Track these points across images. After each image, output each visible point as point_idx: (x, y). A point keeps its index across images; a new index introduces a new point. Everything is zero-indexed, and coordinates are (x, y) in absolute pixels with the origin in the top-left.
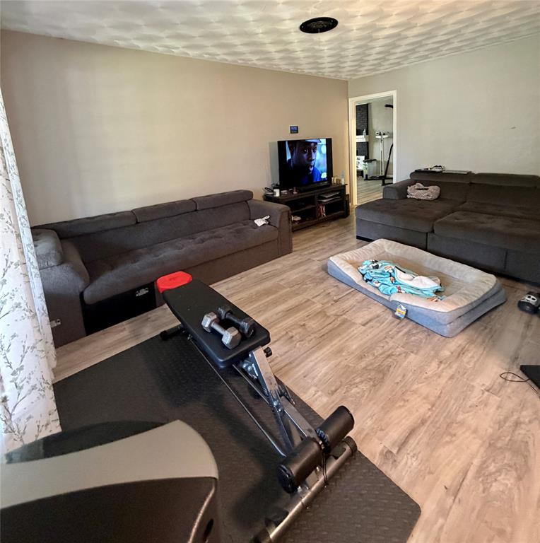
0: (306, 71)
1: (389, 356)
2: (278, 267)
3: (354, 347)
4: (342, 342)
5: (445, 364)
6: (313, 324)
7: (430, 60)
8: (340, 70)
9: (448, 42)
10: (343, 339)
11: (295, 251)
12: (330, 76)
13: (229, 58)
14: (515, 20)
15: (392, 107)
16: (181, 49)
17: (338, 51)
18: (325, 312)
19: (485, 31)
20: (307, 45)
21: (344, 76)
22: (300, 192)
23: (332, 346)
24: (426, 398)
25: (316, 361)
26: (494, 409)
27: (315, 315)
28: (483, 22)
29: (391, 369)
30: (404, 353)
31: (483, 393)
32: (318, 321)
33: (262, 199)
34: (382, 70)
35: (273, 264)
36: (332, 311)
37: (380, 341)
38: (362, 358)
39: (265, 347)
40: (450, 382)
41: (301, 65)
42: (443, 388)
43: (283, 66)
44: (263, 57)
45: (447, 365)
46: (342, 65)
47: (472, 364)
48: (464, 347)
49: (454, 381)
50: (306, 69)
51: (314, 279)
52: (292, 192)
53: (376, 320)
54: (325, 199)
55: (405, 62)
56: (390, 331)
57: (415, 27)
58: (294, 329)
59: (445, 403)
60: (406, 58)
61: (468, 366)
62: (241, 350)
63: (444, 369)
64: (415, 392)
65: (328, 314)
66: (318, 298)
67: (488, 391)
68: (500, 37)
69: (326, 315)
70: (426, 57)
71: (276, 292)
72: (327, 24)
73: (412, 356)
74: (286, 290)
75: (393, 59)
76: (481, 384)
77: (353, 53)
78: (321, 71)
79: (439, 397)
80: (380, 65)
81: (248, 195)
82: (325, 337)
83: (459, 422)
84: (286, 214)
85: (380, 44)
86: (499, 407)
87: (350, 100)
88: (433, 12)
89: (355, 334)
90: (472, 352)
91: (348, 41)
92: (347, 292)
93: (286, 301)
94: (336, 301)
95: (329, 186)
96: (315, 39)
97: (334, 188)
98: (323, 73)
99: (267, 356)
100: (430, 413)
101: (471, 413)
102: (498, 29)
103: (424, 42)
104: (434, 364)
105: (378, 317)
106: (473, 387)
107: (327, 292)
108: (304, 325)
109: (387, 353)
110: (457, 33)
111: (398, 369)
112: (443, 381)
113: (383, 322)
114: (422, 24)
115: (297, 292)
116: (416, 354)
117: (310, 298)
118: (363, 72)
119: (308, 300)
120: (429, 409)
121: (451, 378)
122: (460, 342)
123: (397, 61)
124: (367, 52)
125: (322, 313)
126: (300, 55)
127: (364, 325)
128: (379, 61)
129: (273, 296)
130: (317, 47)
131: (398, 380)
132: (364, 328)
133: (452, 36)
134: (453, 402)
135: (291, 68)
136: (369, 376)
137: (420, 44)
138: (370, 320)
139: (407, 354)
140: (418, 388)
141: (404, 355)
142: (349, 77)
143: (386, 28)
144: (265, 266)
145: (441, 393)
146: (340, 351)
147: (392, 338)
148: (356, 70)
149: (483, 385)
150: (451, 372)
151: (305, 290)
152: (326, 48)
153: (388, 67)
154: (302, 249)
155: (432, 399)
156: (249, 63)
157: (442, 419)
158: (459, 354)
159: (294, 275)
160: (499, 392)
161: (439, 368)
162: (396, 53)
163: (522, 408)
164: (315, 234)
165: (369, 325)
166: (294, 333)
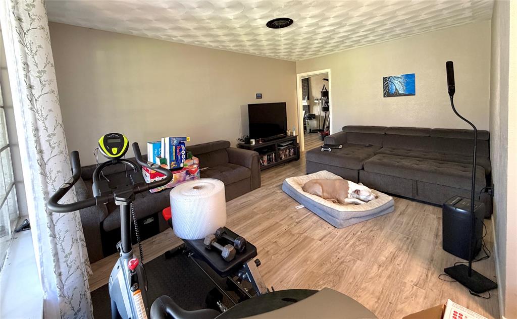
0: (267, 55)
1: (342, 263)
2: (252, 198)
3: (315, 257)
4: (306, 254)
5: (383, 267)
6: (282, 241)
7: (353, 48)
8: (291, 54)
9: (366, 36)
10: (306, 252)
11: (263, 186)
12: (283, 58)
13: (213, 44)
14: (411, 23)
15: (328, 80)
16: (179, 37)
17: (291, 41)
18: (290, 231)
19: (391, 29)
20: (270, 37)
21: (294, 58)
22: (264, 141)
23: (299, 258)
24: (373, 293)
25: (288, 269)
26: (422, 299)
27: (284, 234)
28: (390, 23)
29: (345, 273)
30: (353, 260)
31: (413, 287)
32: (286, 239)
33: (236, 147)
34: (320, 55)
35: (247, 197)
36: (296, 231)
37: (334, 252)
38: (322, 265)
39: (255, 259)
40: (388, 280)
41: (264, 50)
42: (384, 285)
43: (251, 50)
44: (237, 44)
45: (384, 268)
46: (293, 51)
47: (402, 266)
48: (395, 254)
49: (391, 279)
50: (268, 53)
51: (279, 206)
52: (258, 141)
53: (329, 236)
54: (282, 146)
55: (337, 49)
56: (340, 244)
57: (345, 26)
58: (268, 246)
59: (387, 296)
60: (337, 46)
61: (400, 268)
62: (237, 262)
63: (383, 271)
64: (364, 289)
65: (293, 233)
66: (284, 221)
67: (416, 285)
68: (400, 34)
69: (291, 233)
70: (350, 46)
71: (252, 217)
72: (286, 22)
73: (358, 262)
74: (258, 216)
75: (328, 47)
76: (410, 281)
77: (301, 43)
78: (278, 54)
79: (382, 292)
80: (319, 51)
81: (227, 144)
82: (292, 250)
83: (399, 311)
84: (256, 158)
85: (321, 37)
86: (425, 298)
87: (297, 75)
88: (357, 16)
89: (315, 247)
90: (401, 257)
91: (299, 35)
92: (305, 216)
93: (260, 224)
94: (298, 223)
95: (285, 137)
96: (276, 32)
97: (289, 138)
98: (279, 56)
99: (257, 266)
100: (377, 305)
101: (406, 303)
102: (399, 29)
103: (350, 36)
104: (375, 267)
105: (330, 233)
106: (405, 283)
107: (290, 216)
108: (276, 242)
109: (340, 261)
110: (373, 30)
111: (350, 272)
112: (383, 280)
113: (334, 237)
114: (349, 24)
115: (268, 217)
116: (361, 260)
117: (278, 221)
118: (307, 56)
119: (277, 223)
120: (376, 302)
121: (389, 277)
122: (391, 250)
123: (331, 48)
124: (311, 42)
125: (288, 232)
126: (265, 43)
127: (320, 240)
128: (319, 49)
129: (250, 221)
130: (277, 38)
131: (351, 281)
132: (321, 242)
133: (369, 32)
134: (392, 295)
135: (257, 52)
136: (329, 279)
137: (347, 37)
138: (325, 236)
139: (355, 261)
140: (366, 286)
141: (352, 262)
142: (296, 59)
143: (325, 26)
144: (241, 198)
145: (383, 289)
146: (305, 261)
147: (342, 249)
148: (303, 55)
149: (412, 281)
150: (387, 273)
151: (273, 216)
152: (283, 39)
153: (324, 52)
154: (268, 184)
155: (377, 294)
156: (227, 48)
157: (386, 309)
158: (392, 259)
159: (264, 204)
160: (423, 286)
161: (378, 270)
162: (331, 43)
163: (442, 297)
164: (276, 173)
165: (324, 239)
166: (269, 248)
